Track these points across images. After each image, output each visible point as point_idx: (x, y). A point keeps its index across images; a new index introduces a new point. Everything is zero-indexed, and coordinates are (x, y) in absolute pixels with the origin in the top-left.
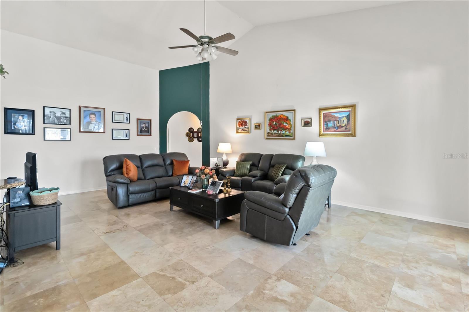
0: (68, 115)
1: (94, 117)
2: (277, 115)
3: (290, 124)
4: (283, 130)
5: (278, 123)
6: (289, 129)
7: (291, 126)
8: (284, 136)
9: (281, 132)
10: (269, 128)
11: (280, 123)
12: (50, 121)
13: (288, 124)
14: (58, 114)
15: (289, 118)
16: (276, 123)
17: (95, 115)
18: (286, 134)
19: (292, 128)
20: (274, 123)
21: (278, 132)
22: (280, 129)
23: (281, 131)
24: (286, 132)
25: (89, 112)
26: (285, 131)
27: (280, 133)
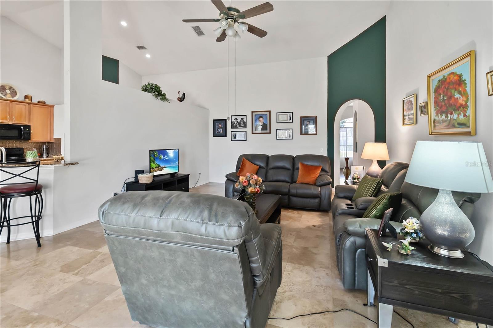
0: (245, 120)
1: (262, 120)
2: (444, 77)
3: (464, 94)
4: (454, 110)
5: (446, 95)
6: (464, 108)
7: (468, 99)
8: (457, 125)
9: (452, 116)
10: (435, 110)
11: (449, 94)
12: (234, 126)
13: (461, 95)
14: (239, 120)
15: (463, 79)
16: (443, 97)
17: (262, 117)
18: (459, 121)
19: (469, 104)
20: (442, 96)
21: (447, 117)
22: (450, 110)
23: (451, 114)
24: (458, 115)
25: (258, 116)
26: (458, 112)
27: (449, 118)
